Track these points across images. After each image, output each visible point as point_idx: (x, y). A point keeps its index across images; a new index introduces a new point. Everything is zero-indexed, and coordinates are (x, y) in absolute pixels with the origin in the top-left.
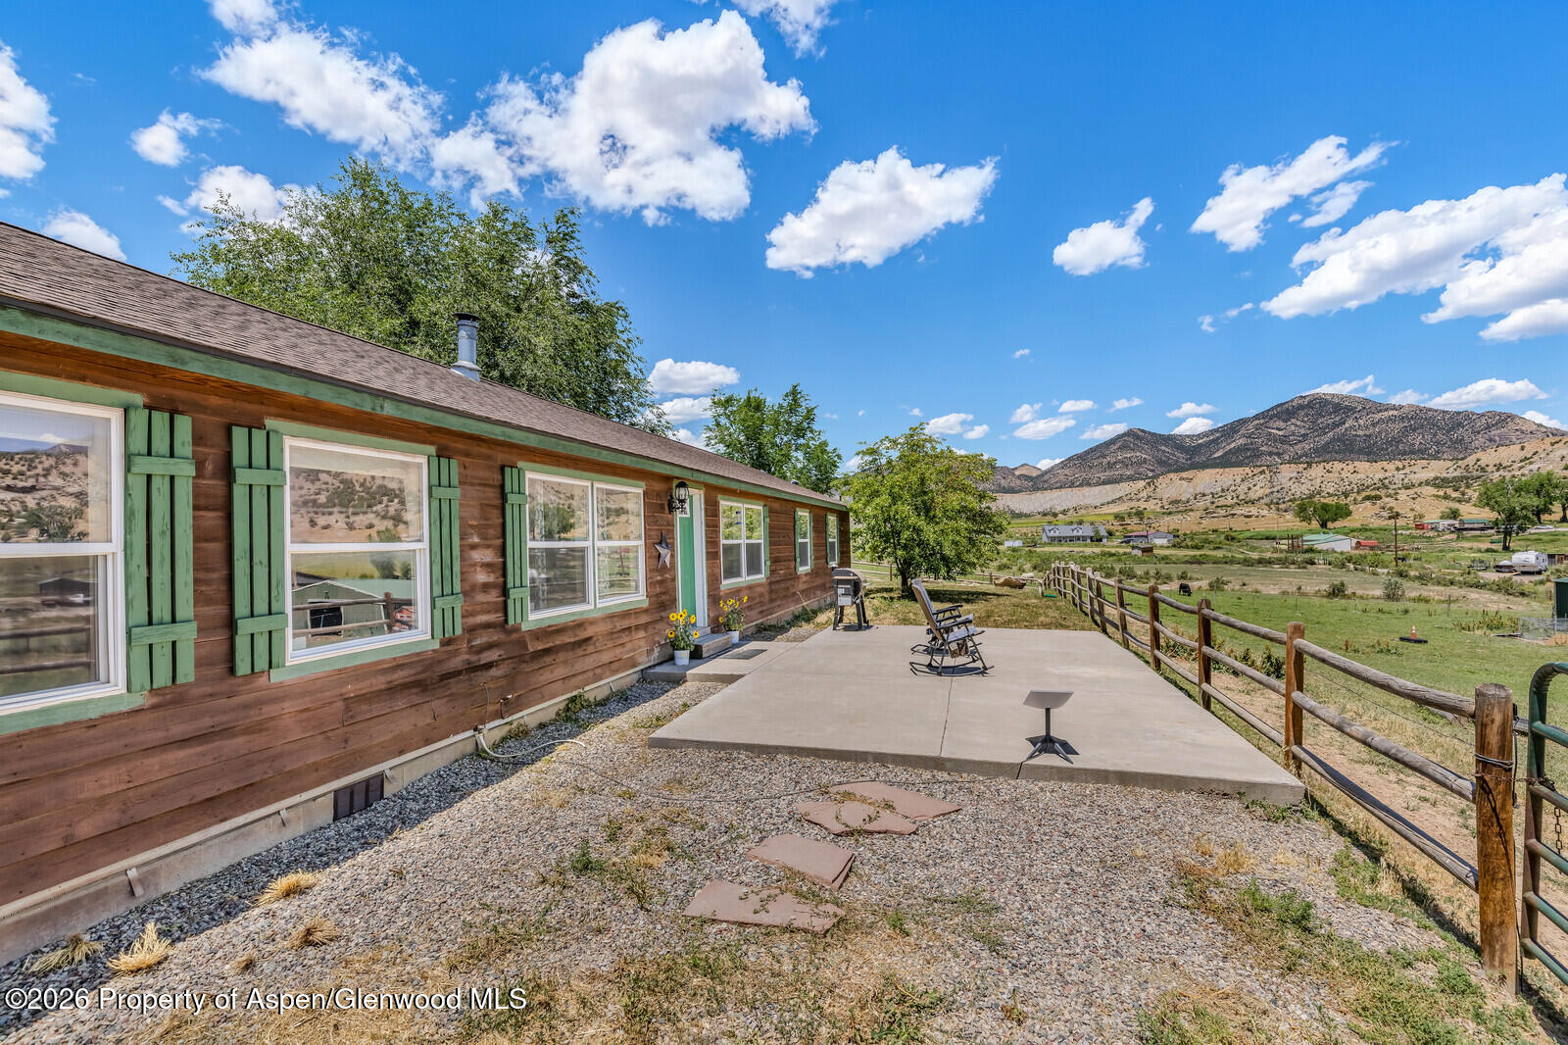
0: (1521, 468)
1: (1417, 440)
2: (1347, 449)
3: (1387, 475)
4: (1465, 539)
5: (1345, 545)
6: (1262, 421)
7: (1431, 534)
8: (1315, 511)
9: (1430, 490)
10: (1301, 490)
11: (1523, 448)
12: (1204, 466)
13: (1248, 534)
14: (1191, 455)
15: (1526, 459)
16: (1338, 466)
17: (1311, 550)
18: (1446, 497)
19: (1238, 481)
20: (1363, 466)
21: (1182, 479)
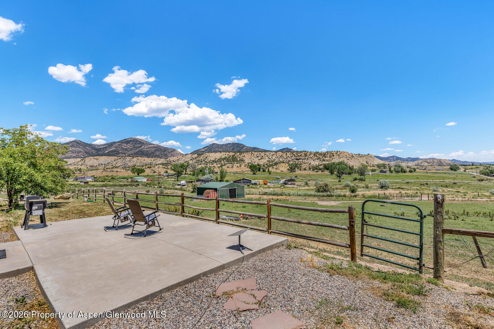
0: (177, 162)
1: (158, 153)
2: (142, 154)
3: (152, 161)
4: (169, 178)
5: (145, 180)
6: (120, 143)
7: (162, 177)
8: (136, 170)
9: (161, 166)
10: (130, 164)
11: (177, 157)
12: (102, 155)
13: (118, 177)
14: (98, 151)
15: (178, 160)
16: (140, 158)
17: (137, 182)
18: (164, 168)
19: (113, 161)
20: (146, 159)
21: (94, 159)
